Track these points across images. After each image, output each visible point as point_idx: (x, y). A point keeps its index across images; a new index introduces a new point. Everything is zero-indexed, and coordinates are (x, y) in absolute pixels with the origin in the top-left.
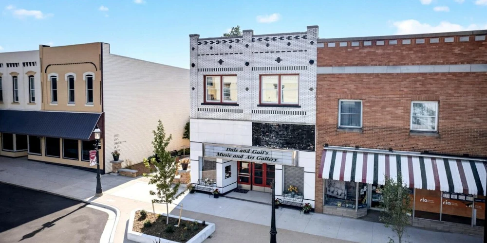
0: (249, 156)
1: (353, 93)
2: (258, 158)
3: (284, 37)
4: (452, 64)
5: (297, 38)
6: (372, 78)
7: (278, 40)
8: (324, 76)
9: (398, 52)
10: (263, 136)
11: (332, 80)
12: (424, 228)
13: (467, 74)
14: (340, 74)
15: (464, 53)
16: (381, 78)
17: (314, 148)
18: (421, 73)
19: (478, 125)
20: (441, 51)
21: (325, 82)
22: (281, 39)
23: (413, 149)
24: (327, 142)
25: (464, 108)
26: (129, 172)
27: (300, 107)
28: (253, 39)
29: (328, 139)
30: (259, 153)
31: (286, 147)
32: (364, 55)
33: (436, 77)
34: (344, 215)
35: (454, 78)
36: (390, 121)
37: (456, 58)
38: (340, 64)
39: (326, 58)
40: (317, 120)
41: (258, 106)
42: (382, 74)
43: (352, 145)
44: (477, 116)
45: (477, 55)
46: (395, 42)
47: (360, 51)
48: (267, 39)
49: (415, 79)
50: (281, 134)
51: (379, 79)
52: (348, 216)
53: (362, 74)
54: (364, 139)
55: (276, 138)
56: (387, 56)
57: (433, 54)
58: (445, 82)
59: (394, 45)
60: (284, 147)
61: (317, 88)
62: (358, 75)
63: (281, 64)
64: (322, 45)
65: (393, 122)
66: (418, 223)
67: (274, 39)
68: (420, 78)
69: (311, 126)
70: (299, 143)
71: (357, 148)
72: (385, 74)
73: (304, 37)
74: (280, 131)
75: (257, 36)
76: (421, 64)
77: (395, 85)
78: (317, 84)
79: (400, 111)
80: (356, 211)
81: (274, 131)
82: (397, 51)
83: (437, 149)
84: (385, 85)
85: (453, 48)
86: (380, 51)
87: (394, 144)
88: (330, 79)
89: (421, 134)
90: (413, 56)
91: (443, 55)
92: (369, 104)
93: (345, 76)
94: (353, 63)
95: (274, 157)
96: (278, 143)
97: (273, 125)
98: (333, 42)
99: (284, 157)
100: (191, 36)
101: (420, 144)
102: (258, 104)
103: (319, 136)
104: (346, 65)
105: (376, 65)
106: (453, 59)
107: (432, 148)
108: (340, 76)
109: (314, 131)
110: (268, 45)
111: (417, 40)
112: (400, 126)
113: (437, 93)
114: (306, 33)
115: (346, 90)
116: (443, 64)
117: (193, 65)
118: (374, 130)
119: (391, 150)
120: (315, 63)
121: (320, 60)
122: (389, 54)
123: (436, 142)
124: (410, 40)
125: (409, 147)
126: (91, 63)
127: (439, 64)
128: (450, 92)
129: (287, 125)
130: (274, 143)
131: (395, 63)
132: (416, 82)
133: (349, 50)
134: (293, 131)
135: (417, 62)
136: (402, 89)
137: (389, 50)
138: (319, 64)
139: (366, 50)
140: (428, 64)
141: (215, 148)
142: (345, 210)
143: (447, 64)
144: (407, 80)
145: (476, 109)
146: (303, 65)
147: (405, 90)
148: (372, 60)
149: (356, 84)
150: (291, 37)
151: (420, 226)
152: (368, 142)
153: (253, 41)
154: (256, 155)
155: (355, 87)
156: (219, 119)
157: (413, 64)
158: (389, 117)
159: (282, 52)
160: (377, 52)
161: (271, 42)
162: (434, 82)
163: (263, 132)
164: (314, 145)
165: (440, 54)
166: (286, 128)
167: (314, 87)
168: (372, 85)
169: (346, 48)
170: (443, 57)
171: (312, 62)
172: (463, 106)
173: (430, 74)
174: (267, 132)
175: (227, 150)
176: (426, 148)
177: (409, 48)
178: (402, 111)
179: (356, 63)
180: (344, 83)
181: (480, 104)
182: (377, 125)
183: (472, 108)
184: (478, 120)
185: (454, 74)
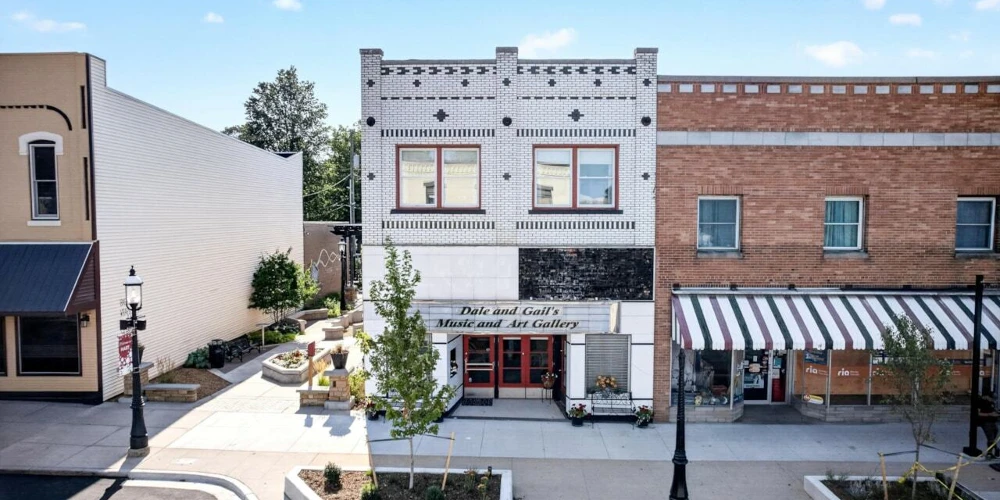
0: (515, 321)
1: (726, 183)
2: (537, 325)
3: (586, 68)
4: (887, 131)
5: (614, 71)
6: (759, 153)
7: (574, 72)
8: (672, 150)
9: (803, 108)
10: (543, 276)
11: (687, 157)
12: (844, 422)
13: (910, 149)
14: (703, 147)
15: (905, 114)
16: (776, 155)
17: (651, 293)
18: (841, 147)
19: (924, 236)
20: (870, 109)
21: (673, 162)
22: (581, 71)
23: (829, 284)
24: (676, 281)
25: (904, 207)
26: (177, 390)
27: (621, 212)
28: (519, 68)
29: (678, 274)
30: (538, 313)
31: (594, 297)
32: (744, 110)
33: (864, 154)
34: (710, 419)
35: (890, 156)
36: (789, 235)
37: (892, 122)
38: (703, 126)
39: (676, 114)
40: (657, 236)
41: (531, 212)
42: (777, 147)
43: (723, 283)
44: (923, 220)
45: (923, 117)
46: (797, 89)
47: (739, 102)
48: (549, 71)
49: (832, 156)
50: (583, 271)
51: (771, 156)
52: (716, 420)
53: (742, 146)
54: (744, 270)
55: (573, 279)
56: (785, 113)
57: (859, 114)
58: (877, 162)
59: (796, 95)
60: (590, 297)
61: (657, 174)
62: (735, 148)
63: (581, 124)
64: (667, 88)
65: (795, 236)
66: (835, 415)
67: (565, 71)
68: (839, 155)
69: (646, 249)
70: (620, 286)
71: (733, 287)
72: (782, 147)
73: (630, 71)
74: (581, 263)
75: (527, 62)
76: (841, 130)
77: (799, 167)
78: (658, 165)
79: (807, 215)
80: (731, 408)
81: (567, 264)
82: (801, 106)
83: (865, 280)
84: (784, 167)
85: (889, 103)
86: (772, 105)
87: (797, 275)
88: (683, 156)
89: (842, 255)
90: (828, 116)
91: (874, 116)
92: (754, 204)
93: (710, 150)
94: (726, 126)
95: (571, 318)
96: (576, 290)
97: (564, 253)
98: (688, 83)
99: (591, 318)
100: (364, 52)
101: (838, 272)
102: (531, 209)
103: (661, 269)
104: (714, 129)
105: (766, 130)
106: (888, 122)
107: (856, 280)
108: (702, 150)
109: (651, 260)
110: (552, 83)
111: (834, 87)
112: (807, 241)
113: (865, 182)
114: (634, 61)
115: (713, 177)
116: (873, 131)
117: (371, 122)
118: (764, 251)
119: (792, 287)
120: (654, 123)
121: (664, 118)
122: (789, 110)
123: (863, 268)
124: (822, 87)
125: (821, 280)
126: (49, 108)
127: (868, 130)
128: (885, 179)
129: (595, 250)
130: (568, 289)
131: (798, 127)
132: (834, 161)
133: (718, 99)
134: (608, 263)
135: (834, 127)
136: (811, 175)
137: (788, 103)
138: (661, 126)
139: (748, 102)
140: (851, 131)
141: (433, 310)
142: (710, 409)
143: (880, 131)
144: (820, 159)
145: (921, 209)
146: (630, 126)
147: (817, 177)
148: (760, 121)
149: (731, 166)
150: (602, 68)
151: (838, 420)
152: (753, 275)
153: (519, 72)
154: (532, 319)
155: (730, 171)
156: (437, 245)
157: (828, 131)
158: (790, 227)
159: (584, 98)
160: (768, 105)
161: (559, 77)
162: (860, 162)
163: (543, 267)
164: (651, 289)
165: (869, 113)
166: (594, 256)
167: (652, 172)
168: (760, 168)
169: (713, 95)
170: (873, 120)
171: (646, 121)
172: (903, 204)
173: (855, 148)
174: (552, 268)
175: (462, 313)
176: (849, 280)
177: (822, 101)
178: (811, 214)
179: (731, 125)
180: (710, 164)
181: (926, 199)
182: (769, 243)
183: (916, 206)
184: (924, 227)
185: (890, 149)
